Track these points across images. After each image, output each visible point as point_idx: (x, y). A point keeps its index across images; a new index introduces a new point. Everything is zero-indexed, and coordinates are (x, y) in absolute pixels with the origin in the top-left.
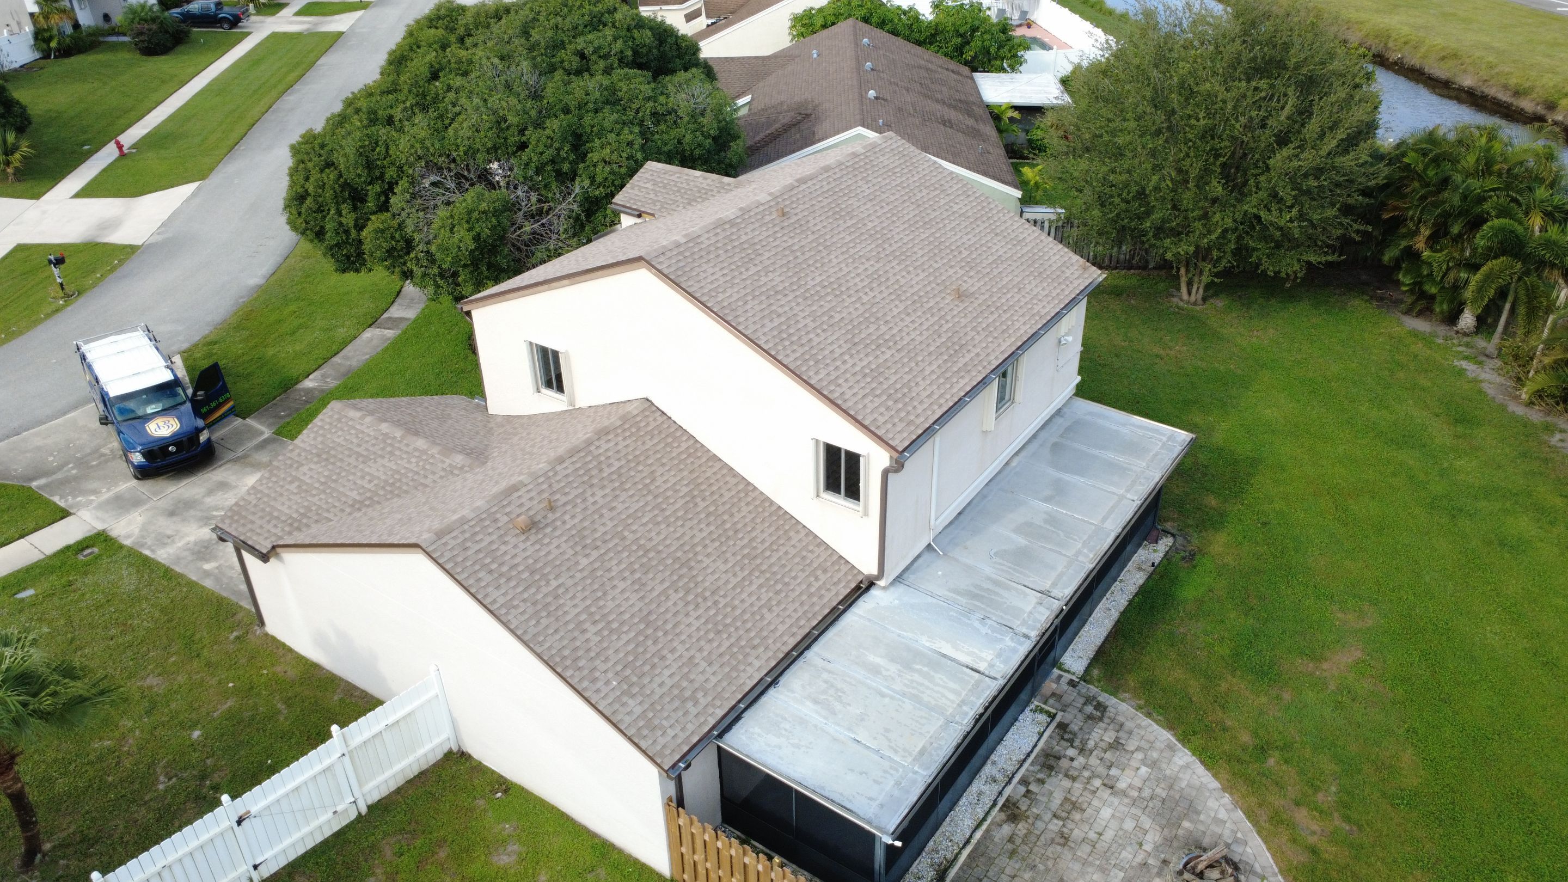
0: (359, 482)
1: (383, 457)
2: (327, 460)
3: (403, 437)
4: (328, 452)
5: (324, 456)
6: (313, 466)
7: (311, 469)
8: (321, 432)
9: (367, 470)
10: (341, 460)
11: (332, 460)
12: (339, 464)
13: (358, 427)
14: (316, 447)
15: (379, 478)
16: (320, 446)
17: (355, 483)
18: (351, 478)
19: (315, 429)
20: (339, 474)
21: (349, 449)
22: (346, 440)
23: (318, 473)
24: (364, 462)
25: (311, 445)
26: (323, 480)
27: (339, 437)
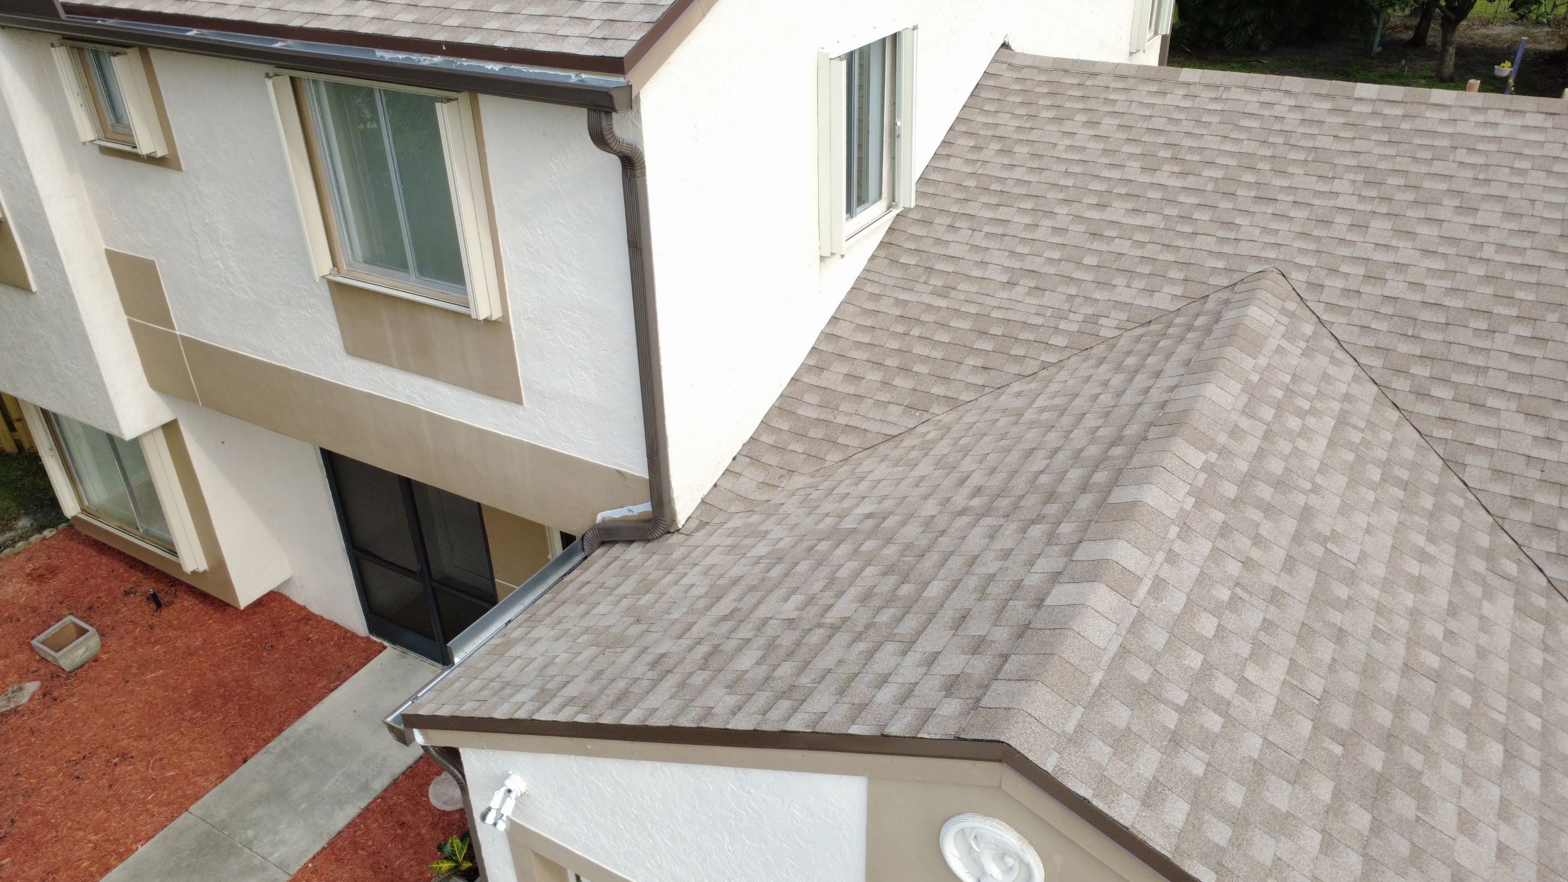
0: (1441, 599)
1: (1306, 514)
2: (1389, 741)
3: (1202, 443)
4: (1345, 738)
5: (1375, 758)
6: (1446, 816)
7: (1467, 823)
8: (1235, 795)
9: (1379, 570)
10: (1370, 670)
11: (1384, 717)
12: (1392, 683)
13: (1175, 601)
14: (1335, 808)
15: (1400, 528)
16: (1324, 790)
17: (1452, 611)
18: (1435, 630)
19: (1220, 833)
20: (1437, 678)
21: (1305, 634)
22: (1259, 653)
23: (1470, 776)
24: (1351, 578)
25: (1328, 845)
26: (1495, 752)
27: (1245, 687)
